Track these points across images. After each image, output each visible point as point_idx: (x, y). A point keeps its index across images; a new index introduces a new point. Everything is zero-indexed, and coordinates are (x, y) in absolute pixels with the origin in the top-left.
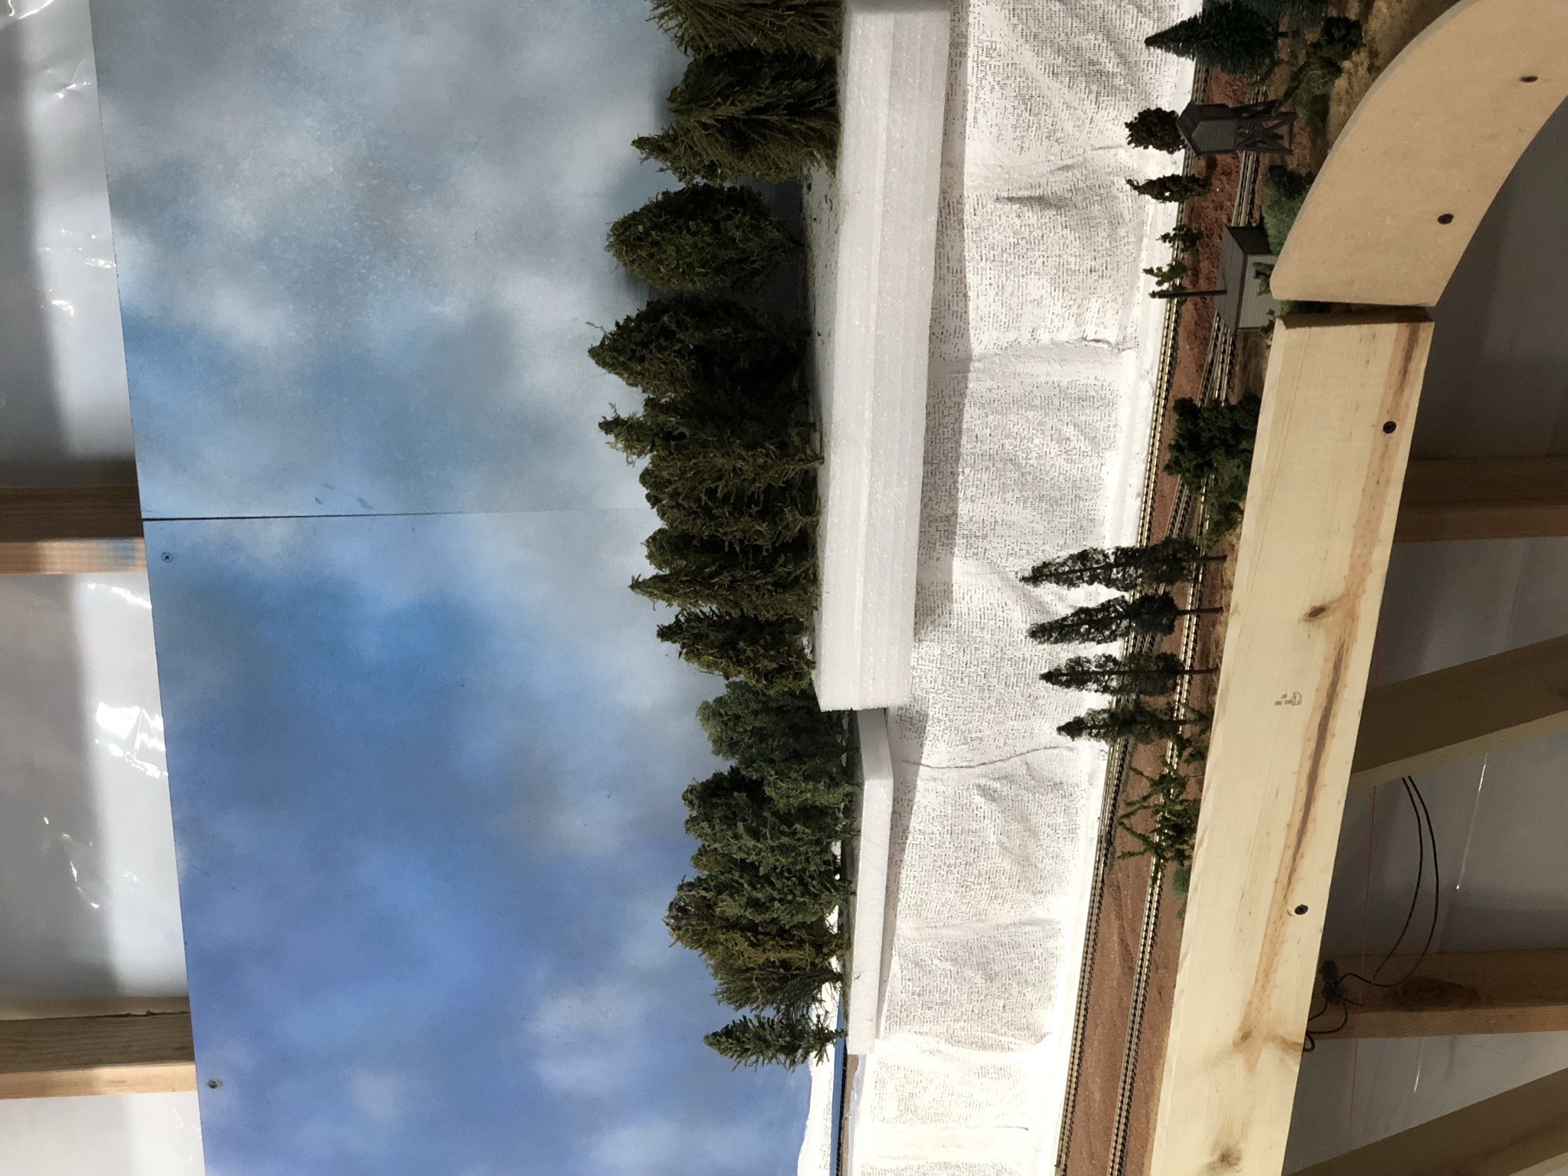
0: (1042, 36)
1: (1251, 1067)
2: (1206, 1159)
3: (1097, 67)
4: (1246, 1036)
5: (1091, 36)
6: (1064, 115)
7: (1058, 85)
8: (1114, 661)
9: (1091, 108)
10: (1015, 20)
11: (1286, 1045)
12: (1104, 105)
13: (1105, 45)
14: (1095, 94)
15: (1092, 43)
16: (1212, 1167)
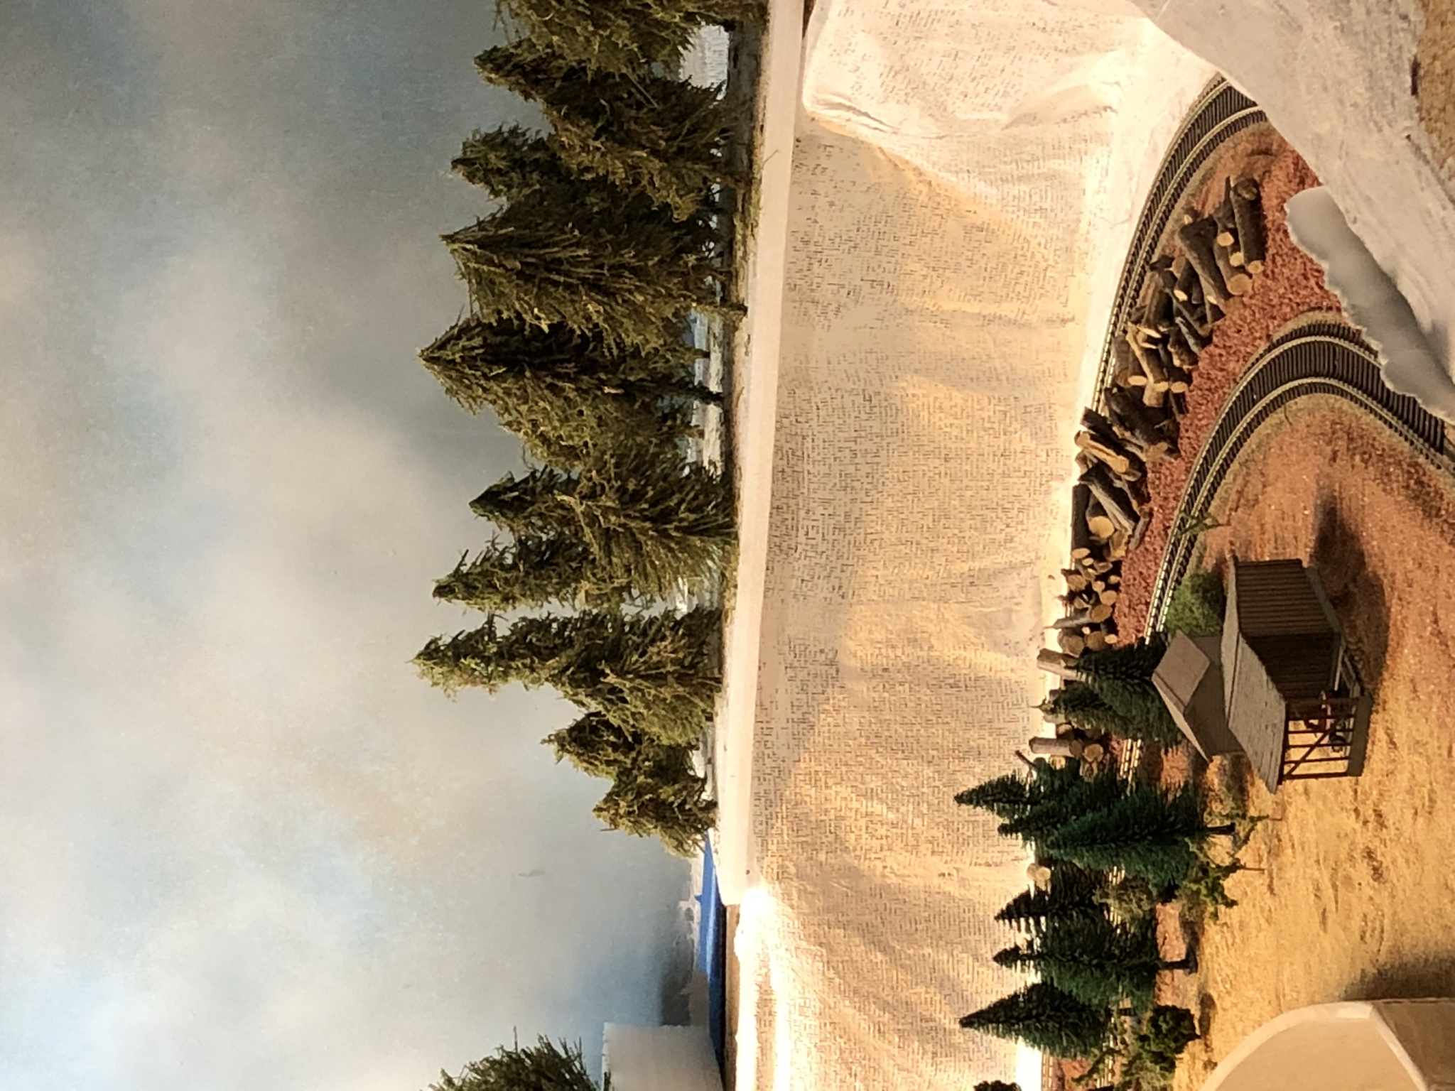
0: (864, 991)
3: (932, 1024)
5: (921, 989)
6: (896, 1079)
7: (886, 1046)
9: (928, 1070)
10: (831, 974)
12: (942, 1067)
13: (938, 998)
14: (930, 1055)
15: (923, 996)
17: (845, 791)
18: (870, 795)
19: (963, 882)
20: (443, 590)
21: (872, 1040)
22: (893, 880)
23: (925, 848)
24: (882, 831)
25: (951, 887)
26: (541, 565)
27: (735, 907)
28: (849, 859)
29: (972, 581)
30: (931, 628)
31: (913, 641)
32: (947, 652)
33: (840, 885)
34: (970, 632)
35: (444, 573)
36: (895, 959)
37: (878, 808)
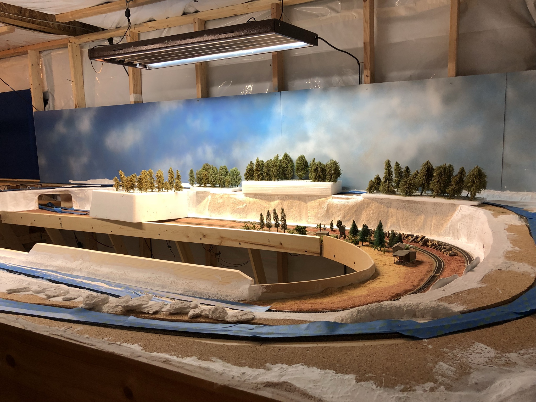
1: (218, 239)
2: (204, 234)
4: (222, 238)
6: (339, 213)
8: (270, 220)
9: (340, 216)
11: (221, 243)
16: (203, 234)
17: (374, 208)
18: (373, 211)
19: (362, 221)
20: (397, 163)
21: (344, 210)
22: (363, 213)
23: (366, 217)
24: (369, 212)
25: (362, 220)
26: (400, 174)
27: (360, 195)
28: (366, 208)
29: (399, 223)
30: (393, 218)
31: (391, 216)
32: (390, 220)
33: (362, 207)
34: (392, 222)
35: (399, 163)
36: (353, 213)
37: (372, 212)
